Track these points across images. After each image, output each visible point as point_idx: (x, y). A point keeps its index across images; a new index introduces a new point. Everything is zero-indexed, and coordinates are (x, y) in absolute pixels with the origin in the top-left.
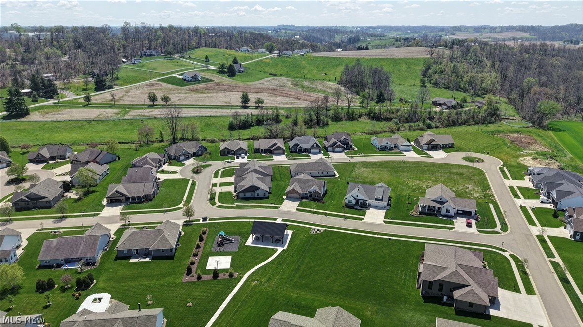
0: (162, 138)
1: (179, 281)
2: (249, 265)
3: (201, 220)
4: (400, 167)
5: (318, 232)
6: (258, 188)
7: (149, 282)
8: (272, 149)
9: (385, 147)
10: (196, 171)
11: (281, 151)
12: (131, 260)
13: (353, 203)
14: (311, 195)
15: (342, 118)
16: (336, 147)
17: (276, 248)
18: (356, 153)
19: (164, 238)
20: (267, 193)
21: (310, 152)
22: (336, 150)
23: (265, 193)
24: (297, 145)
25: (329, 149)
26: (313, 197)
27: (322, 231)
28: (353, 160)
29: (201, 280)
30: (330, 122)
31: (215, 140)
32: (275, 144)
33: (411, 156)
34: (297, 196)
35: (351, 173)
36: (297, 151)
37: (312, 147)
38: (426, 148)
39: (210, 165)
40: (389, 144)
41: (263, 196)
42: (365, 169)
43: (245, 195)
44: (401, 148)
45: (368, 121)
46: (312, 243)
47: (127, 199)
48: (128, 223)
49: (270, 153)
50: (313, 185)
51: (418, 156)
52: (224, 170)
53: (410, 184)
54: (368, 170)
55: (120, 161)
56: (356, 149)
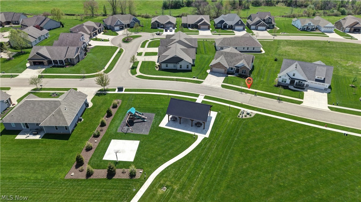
0: (105, 12)
2: (159, 158)
3: (117, 90)
4: (327, 47)
5: (248, 116)
6: (181, 60)
8: (198, 24)
9: (307, 27)
10: (126, 40)
11: (207, 27)
13: (287, 82)
14: (237, 71)
15: (261, 4)
16: (260, 26)
17: (196, 134)
18: (278, 32)
19: (59, 113)
20: (190, 66)
21: (234, 29)
22: (259, 28)
23: (188, 66)
24: (222, 22)
25: (253, 27)
26: (240, 72)
27: (253, 115)
28: (278, 38)
29: (92, 177)
30: (251, 7)
31: (148, 16)
32: (202, 20)
33: (334, 37)
34: (223, 70)
35: (277, 50)
36: (222, 27)
37: (237, 24)
38: (348, 30)
39: (140, 36)
40: (312, 24)
41: (186, 69)
42: (290, 47)
43: (167, 66)
44: (323, 29)
45: (285, 7)
46: (241, 131)
47: (50, 62)
49: (196, 28)
50: (241, 60)
51: (342, 37)
52: (152, 41)
53: (344, 65)
54: (294, 48)
55: (63, 28)
56: (278, 29)
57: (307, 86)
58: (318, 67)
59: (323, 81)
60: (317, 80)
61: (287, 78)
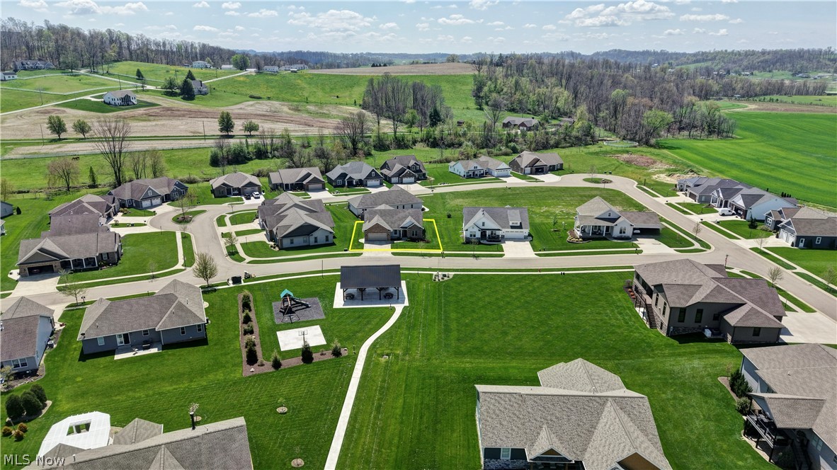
0: (94, 180)
1: (238, 375)
2: (359, 335)
3: (231, 282)
4: (509, 195)
5: (446, 278)
6: (316, 228)
7: (175, 387)
8: (304, 183)
9: (474, 173)
10: (182, 220)
11: (320, 186)
12: (117, 357)
13: (477, 237)
14: (405, 232)
15: (388, 146)
16: (405, 176)
17: (392, 305)
18: (435, 182)
19: (181, 307)
20: (331, 237)
21: (366, 186)
22: (405, 180)
23: (327, 237)
24: (343, 176)
25: (394, 180)
26: (409, 235)
27: (451, 277)
28: (437, 190)
29: (282, 367)
30: (373, 152)
31: (194, 179)
32: (309, 175)
33: (513, 181)
34: (384, 235)
35: (444, 206)
36: (346, 183)
37: (369, 177)
38: (529, 172)
39: (204, 211)
40: (479, 168)
41: (325, 242)
42: (461, 200)
44: (496, 173)
45: (428, 149)
46: (445, 293)
48: (80, 301)
49: (301, 190)
50: (406, 217)
51: (524, 181)
52: (231, 215)
53: (538, 211)
54: (466, 200)
56: (433, 179)
57: (503, 236)
58: (508, 211)
59: (520, 227)
60: (512, 227)
61: (476, 229)
